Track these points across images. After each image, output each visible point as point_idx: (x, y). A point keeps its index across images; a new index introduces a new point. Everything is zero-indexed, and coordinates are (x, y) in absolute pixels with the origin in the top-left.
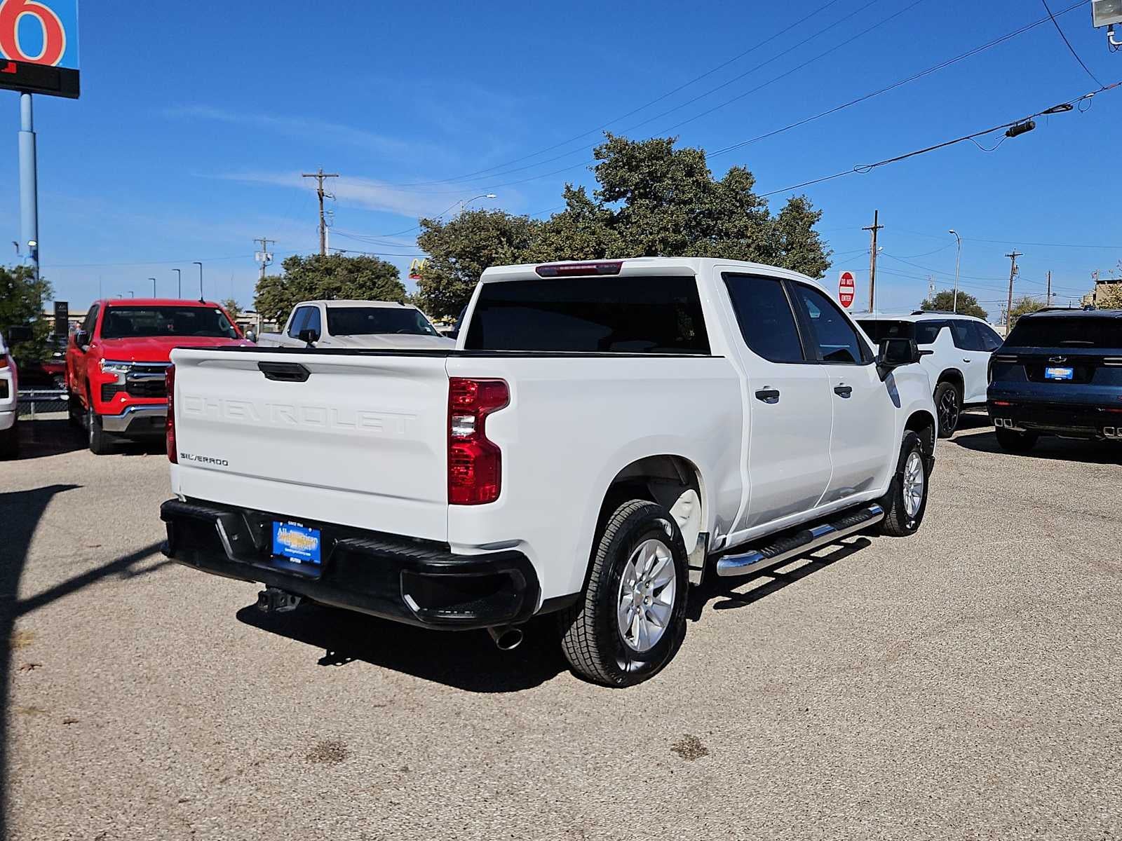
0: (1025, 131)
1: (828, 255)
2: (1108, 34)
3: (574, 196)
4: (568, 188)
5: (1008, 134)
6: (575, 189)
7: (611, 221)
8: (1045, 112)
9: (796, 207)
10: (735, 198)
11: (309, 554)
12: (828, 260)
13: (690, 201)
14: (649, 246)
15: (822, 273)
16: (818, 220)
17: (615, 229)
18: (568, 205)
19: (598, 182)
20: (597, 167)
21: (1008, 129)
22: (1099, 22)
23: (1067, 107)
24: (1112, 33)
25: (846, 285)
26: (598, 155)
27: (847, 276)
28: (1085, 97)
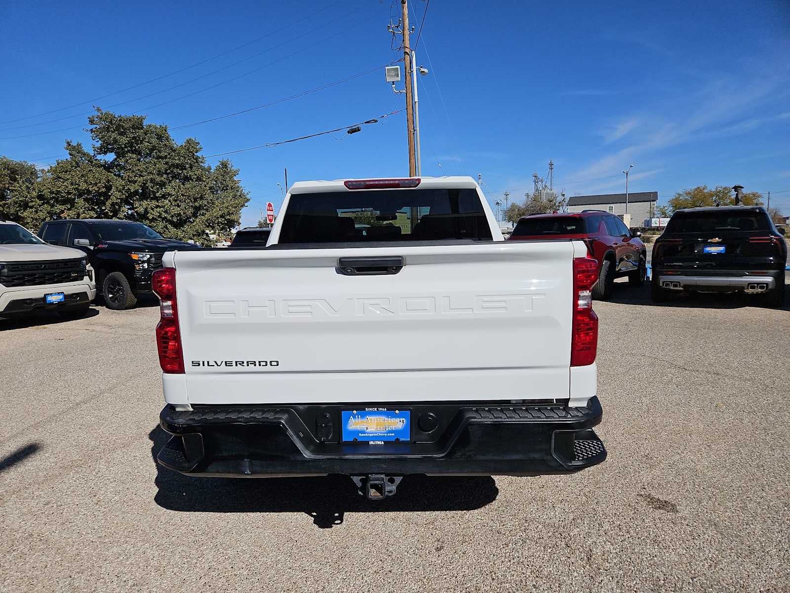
0: (357, 131)
1: (247, 194)
2: (393, 86)
3: (75, 150)
4: (68, 143)
5: (348, 132)
6: (74, 144)
7: (108, 167)
8: (365, 123)
9: (224, 165)
10: (193, 157)
11: (393, 434)
12: (248, 197)
13: (166, 157)
14: (144, 183)
15: (246, 204)
16: (238, 174)
17: (111, 172)
18: (70, 155)
19: (93, 140)
20: (92, 129)
21: (348, 129)
22: (389, 79)
23: (376, 121)
24: (394, 86)
25: (270, 210)
26: (92, 122)
27: (270, 205)
28: (383, 117)
